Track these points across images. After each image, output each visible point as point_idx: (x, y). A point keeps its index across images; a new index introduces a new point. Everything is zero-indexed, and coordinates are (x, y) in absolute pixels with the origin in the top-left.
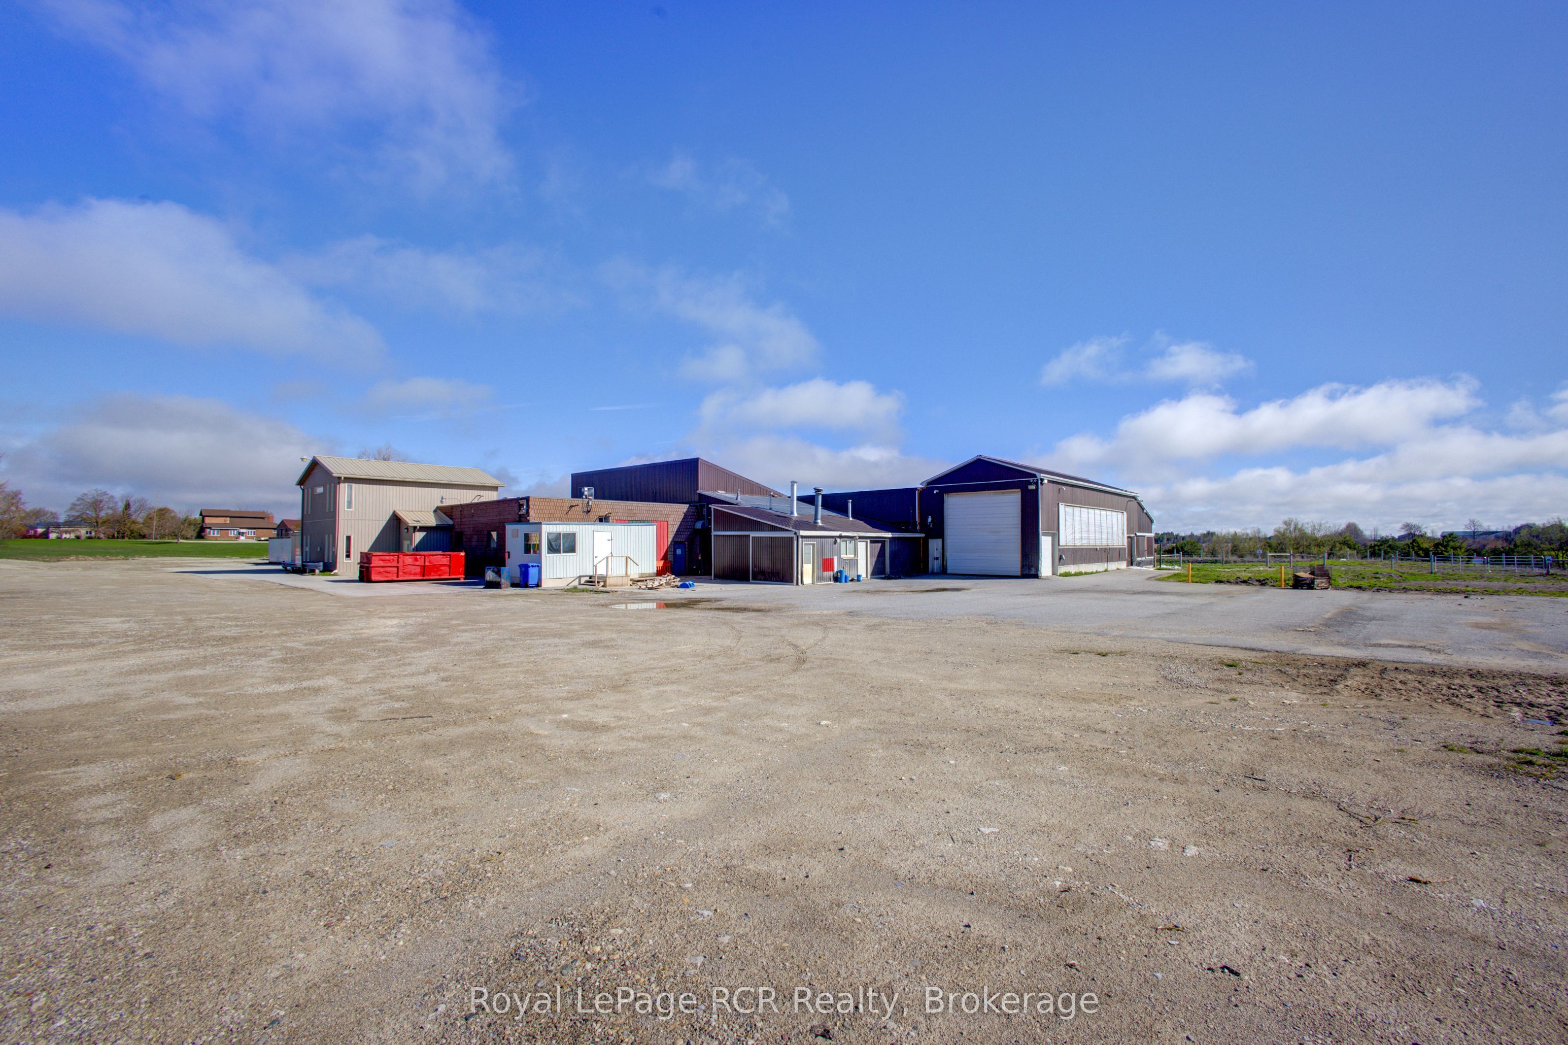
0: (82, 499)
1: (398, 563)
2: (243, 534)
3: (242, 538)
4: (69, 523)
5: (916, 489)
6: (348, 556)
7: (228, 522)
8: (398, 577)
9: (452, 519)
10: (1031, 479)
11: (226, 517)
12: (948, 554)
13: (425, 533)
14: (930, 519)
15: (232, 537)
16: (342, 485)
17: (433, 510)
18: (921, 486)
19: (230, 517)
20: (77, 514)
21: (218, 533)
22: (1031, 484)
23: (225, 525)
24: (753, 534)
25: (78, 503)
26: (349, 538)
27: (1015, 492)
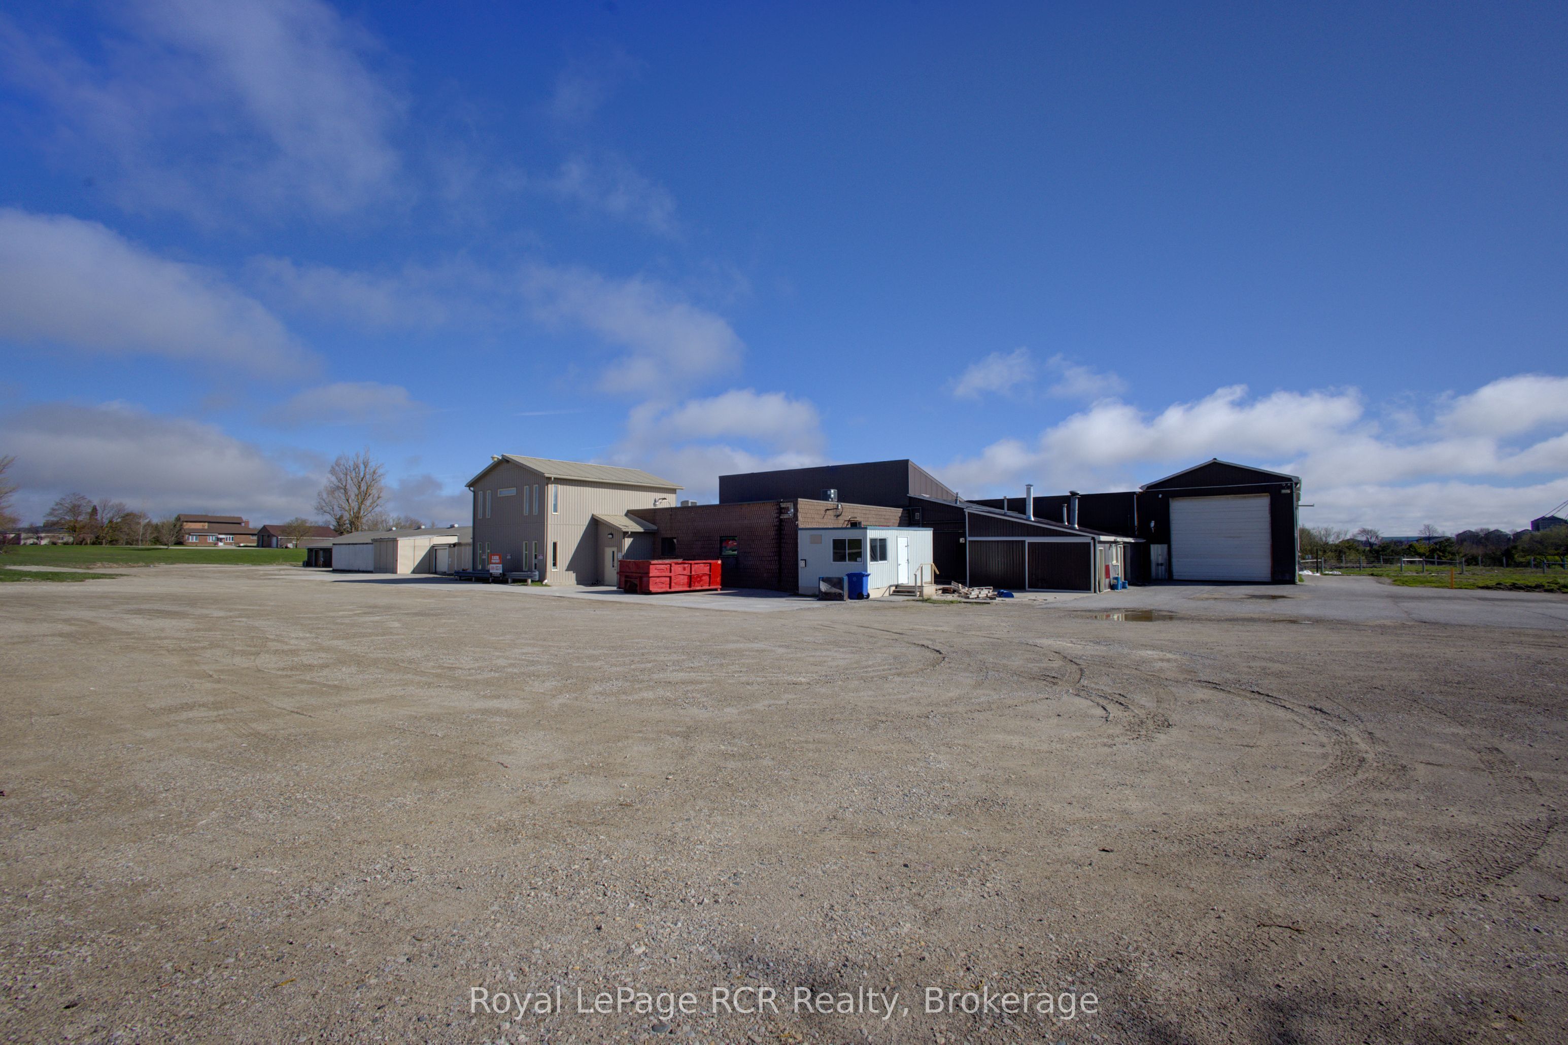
0: (61, 504)
1: (671, 572)
2: (220, 540)
3: (221, 544)
4: (49, 527)
5: (1134, 493)
6: (555, 564)
7: (206, 527)
8: (670, 588)
9: (654, 523)
10: (1284, 483)
11: (205, 522)
12: (1174, 560)
13: (632, 539)
14: (1153, 524)
15: (210, 543)
16: (550, 486)
17: (624, 514)
18: (1140, 490)
19: (209, 522)
20: (55, 519)
21: (196, 539)
22: (1284, 488)
23: (203, 530)
24: (1029, 540)
25: (57, 507)
26: (555, 545)
27: (1264, 496)
